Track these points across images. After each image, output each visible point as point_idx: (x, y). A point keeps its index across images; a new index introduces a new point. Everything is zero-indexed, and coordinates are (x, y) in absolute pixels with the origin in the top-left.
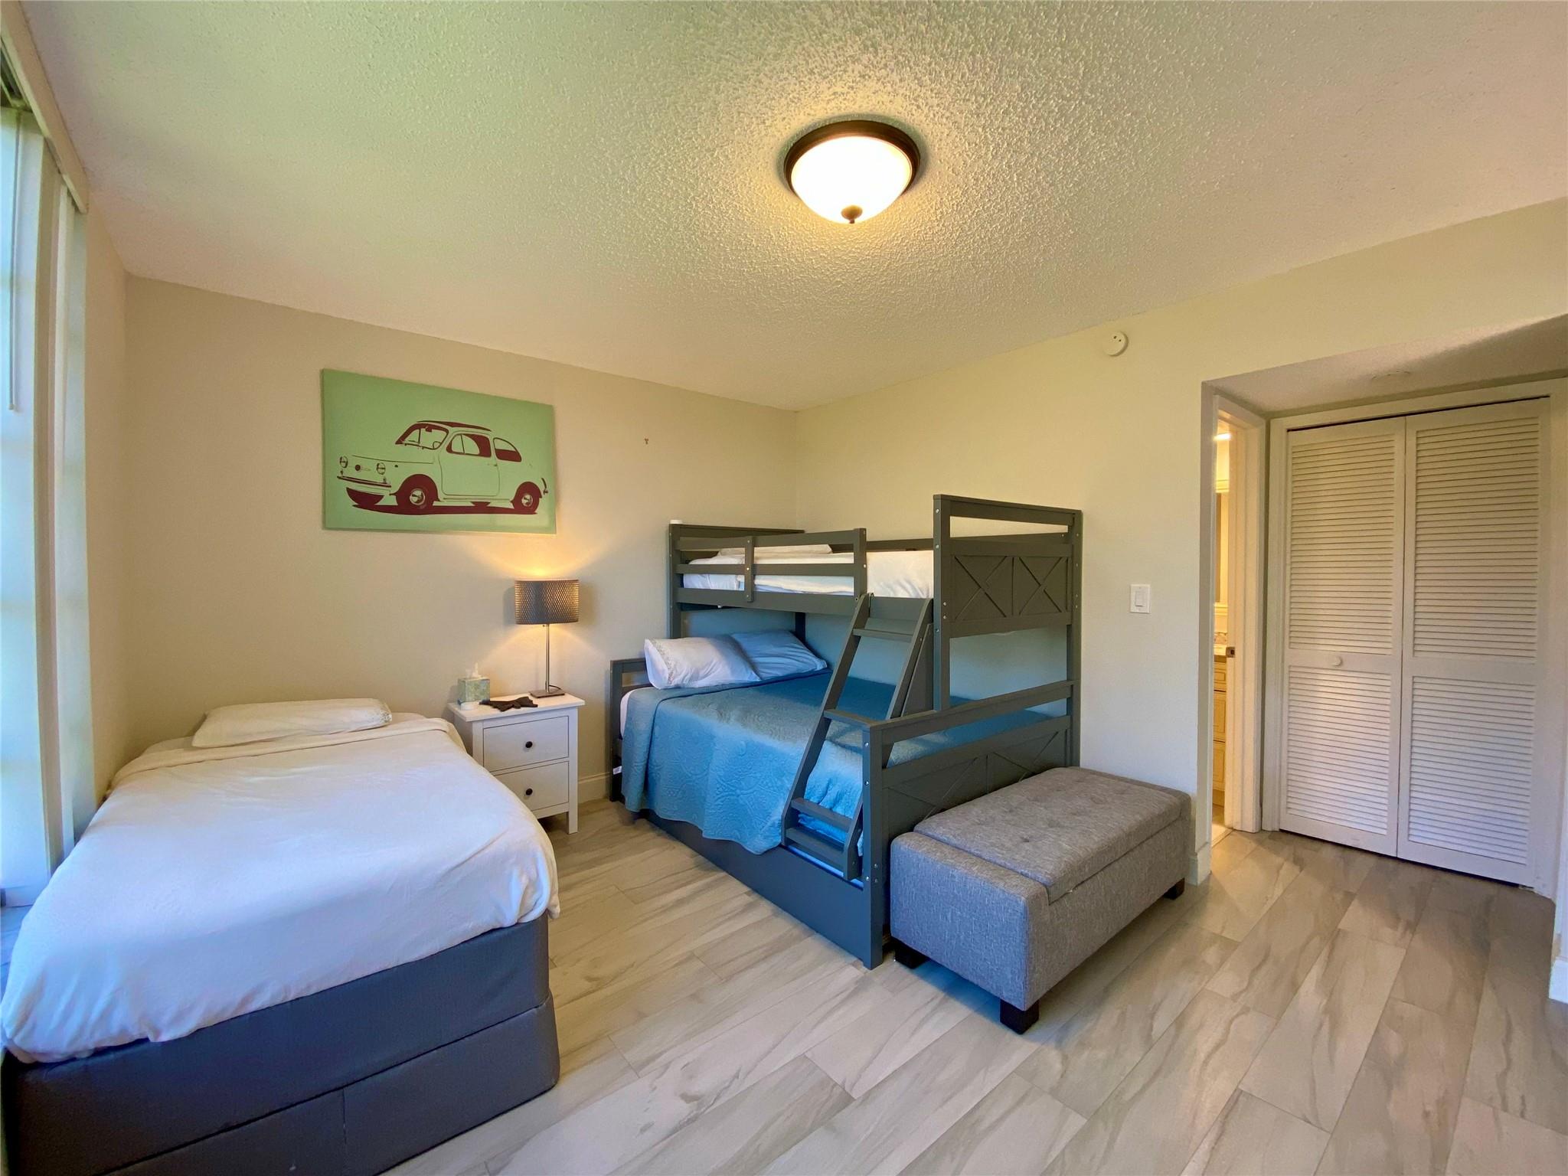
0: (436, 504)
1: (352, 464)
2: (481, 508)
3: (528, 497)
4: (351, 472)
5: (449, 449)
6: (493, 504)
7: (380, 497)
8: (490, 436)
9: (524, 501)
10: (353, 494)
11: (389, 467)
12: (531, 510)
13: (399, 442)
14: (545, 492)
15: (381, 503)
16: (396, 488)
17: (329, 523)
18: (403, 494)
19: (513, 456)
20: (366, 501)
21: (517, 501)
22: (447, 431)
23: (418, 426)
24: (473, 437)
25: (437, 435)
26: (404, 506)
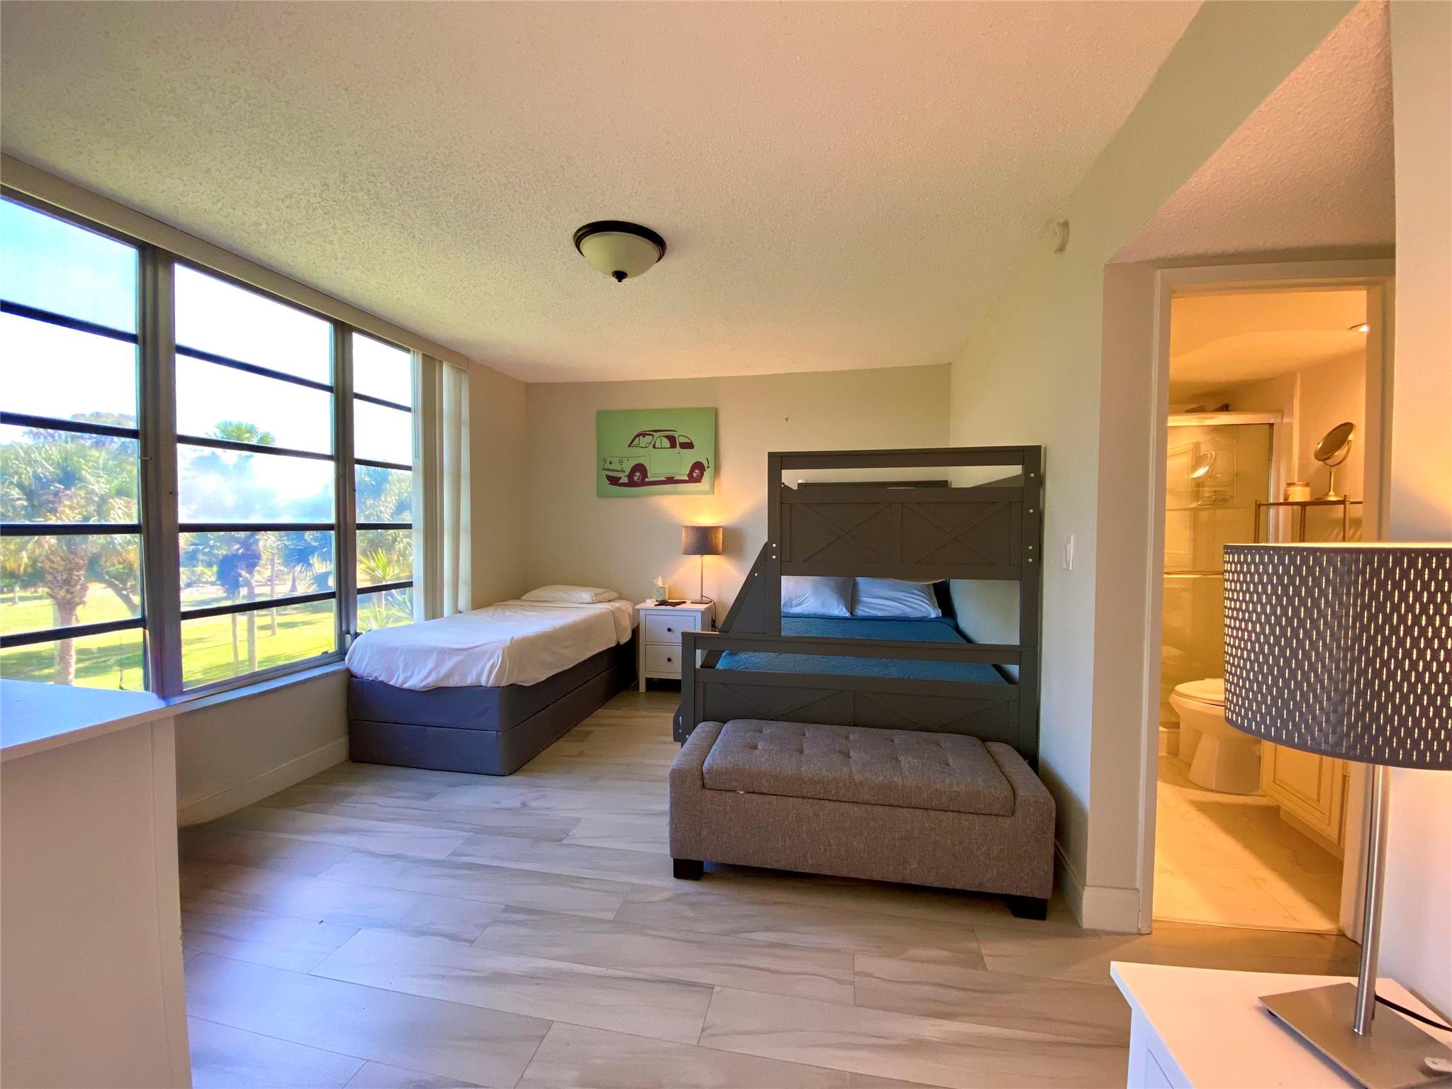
0: (646, 480)
1: (608, 462)
2: (670, 480)
3: (697, 471)
4: (608, 466)
5: (654, 447)
6: (677, 478)
7: (620, 478)
8: (676, 435)
9: (695, 475)
10: (609, 478)
11: (625, 460)
12: (698, 480)
13: (629, 446)
14: (708, 467)
15: (620, 482)
16: (627, 473)
17: (601, 494)
18: (631, 476)
19: (689, 446)
20: (614, 481)
21: (690, 475)
22: (653, 436)
23: (638, 436)
24: (667, 437)
25: (648, 439)
26: (631, 483)
